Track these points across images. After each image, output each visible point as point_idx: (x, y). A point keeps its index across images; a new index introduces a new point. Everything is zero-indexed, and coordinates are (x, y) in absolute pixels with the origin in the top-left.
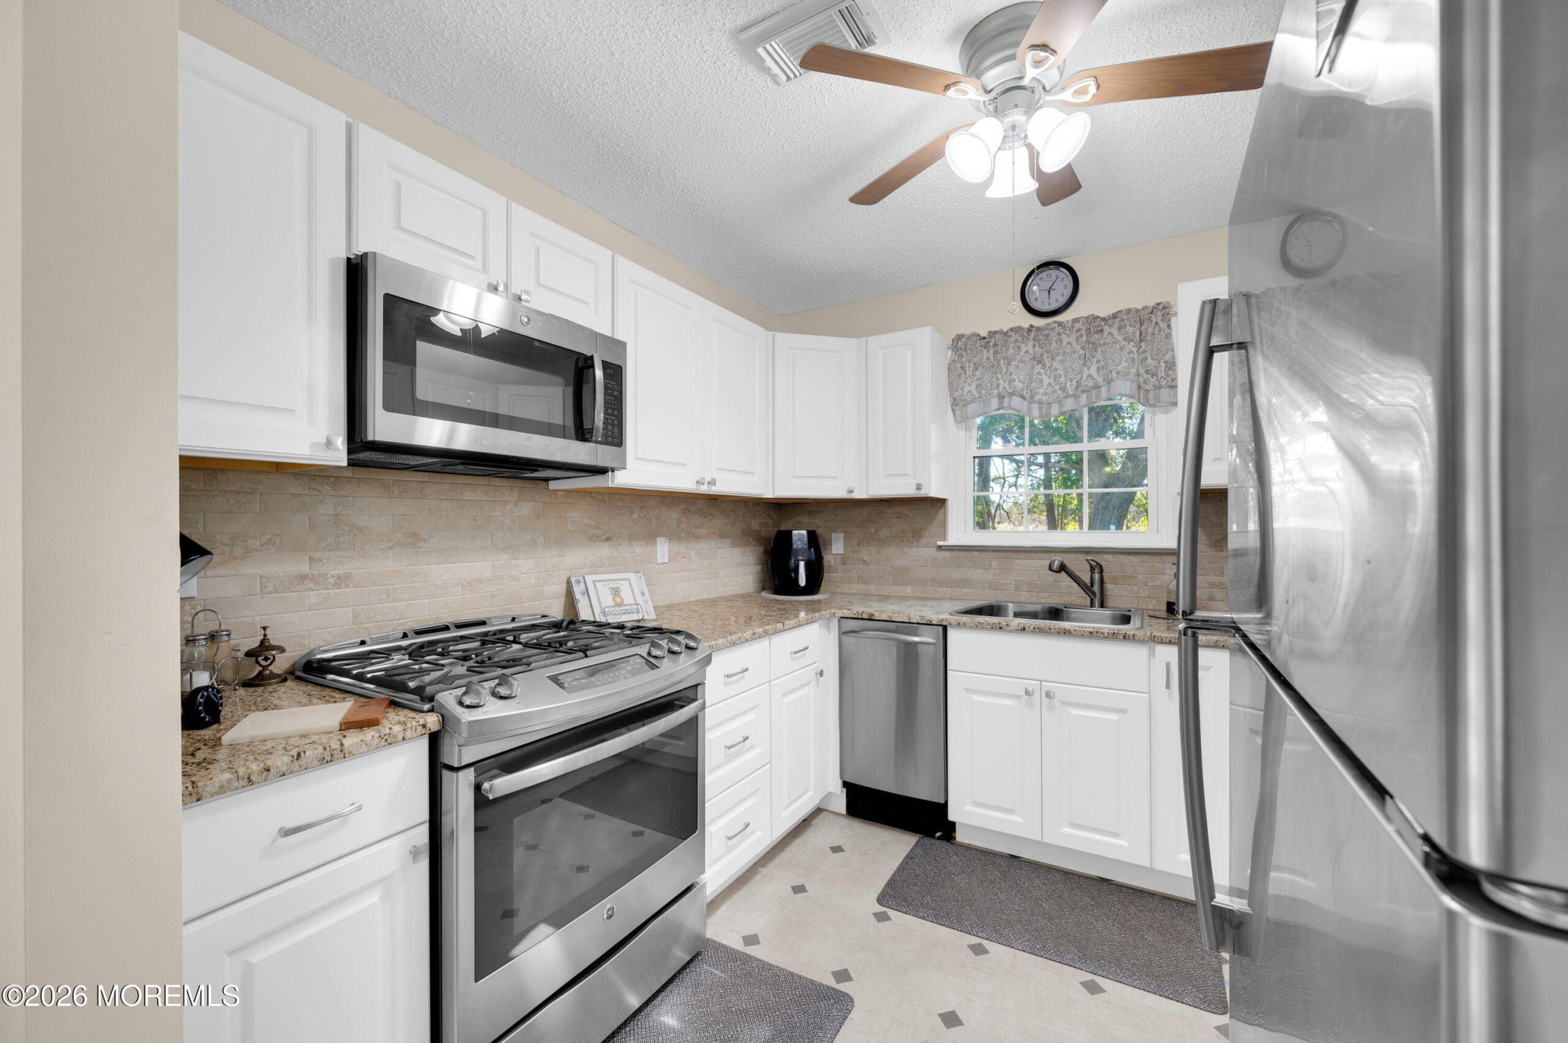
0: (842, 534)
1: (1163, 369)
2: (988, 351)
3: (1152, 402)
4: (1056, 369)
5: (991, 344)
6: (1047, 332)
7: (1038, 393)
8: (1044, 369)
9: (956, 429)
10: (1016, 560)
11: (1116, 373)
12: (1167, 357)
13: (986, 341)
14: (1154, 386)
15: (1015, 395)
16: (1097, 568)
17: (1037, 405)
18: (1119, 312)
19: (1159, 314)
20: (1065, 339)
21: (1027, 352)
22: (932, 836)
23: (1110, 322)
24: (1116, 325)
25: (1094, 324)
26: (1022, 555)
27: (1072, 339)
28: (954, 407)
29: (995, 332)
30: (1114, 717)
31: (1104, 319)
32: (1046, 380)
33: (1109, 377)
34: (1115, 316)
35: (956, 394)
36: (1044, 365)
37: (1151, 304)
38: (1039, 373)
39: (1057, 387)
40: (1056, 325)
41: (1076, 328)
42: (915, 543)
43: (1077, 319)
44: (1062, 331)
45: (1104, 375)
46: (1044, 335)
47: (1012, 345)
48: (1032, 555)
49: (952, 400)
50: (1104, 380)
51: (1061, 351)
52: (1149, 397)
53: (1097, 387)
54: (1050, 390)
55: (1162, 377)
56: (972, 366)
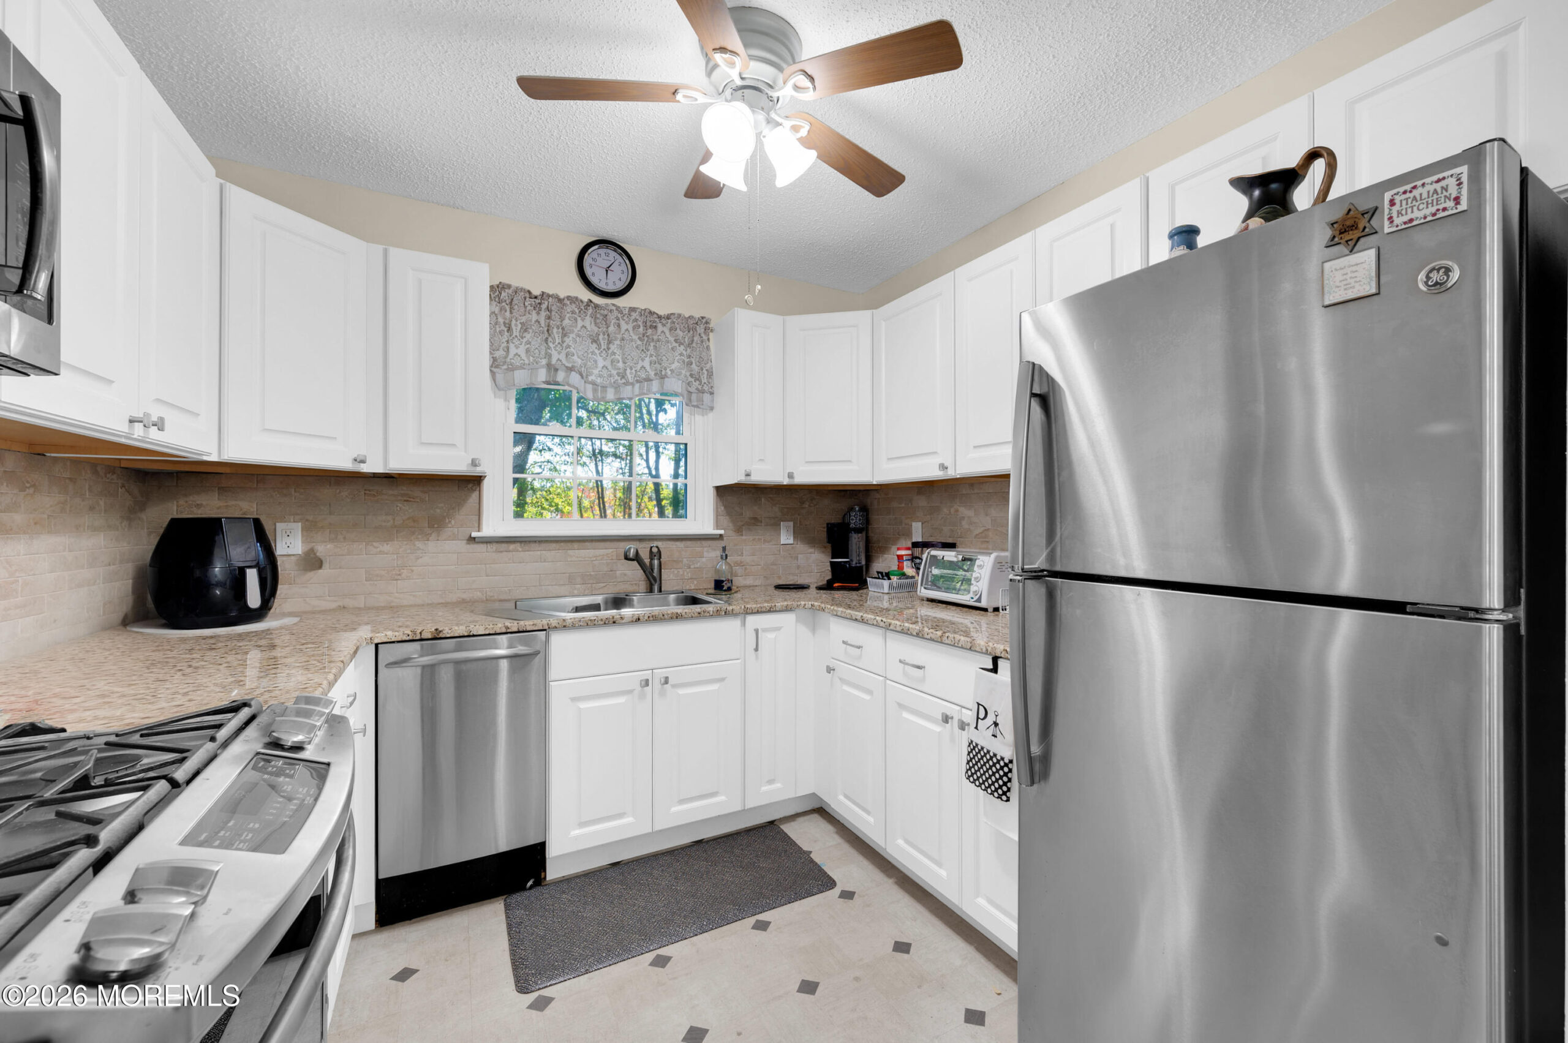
0: (300, 524)
1: (705, 376)
2: (538, 313)
3: (695, 404)
4: (614, 353)
5: (544, 306)
6: (606, 312)
7: (591, 374)
8: (599, 350)
9: (493, 396)
10: (569, 551)
11: (670, 370)
12: (708, 366)
13: (538, 301)
14: (697, 389)
15: (574, 371)
16: (656, 554)
17: (591, 386)
18: (672, 314)
19: (702, 326)
20: (624, 326)
21: (584, 326)
22: (523, 888)
23: (664, 321)
24: (669, 325)
25: (650, 320)
26: (576, 545)
27: (630, 327)
28: (493, 369)
29: (549, 296)
30: (714, 687)
31: (660, 317)
32: (601, 363)
33: (663, 373)
34: (668, 317)
35: (497, 354)
36: (599, 346)
37: (697, 315)
38: (593, 353)
39: (614, 372)
40: (614, 308)
41: (633, 318)
42: (433, 535)
43: (634, 308)
44: (619, 315)
45: (656, 370)
46: (601, 315)
47: (568, 315)
48: (588, 544)
49: (492, 360)
50: (656, 374)
51: (619, 336)
52: (692, 398)
53: (648, 380)
54: (605, 373)
55: (705, 383)
56: (520, 326)
